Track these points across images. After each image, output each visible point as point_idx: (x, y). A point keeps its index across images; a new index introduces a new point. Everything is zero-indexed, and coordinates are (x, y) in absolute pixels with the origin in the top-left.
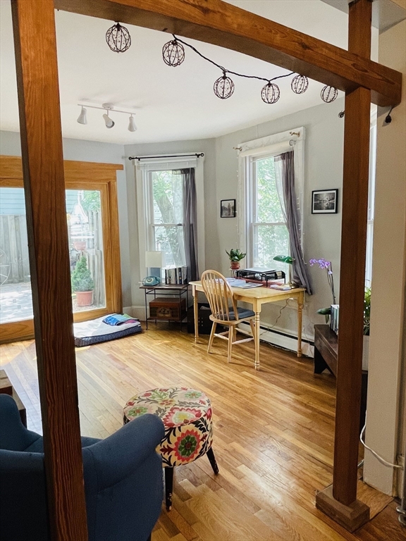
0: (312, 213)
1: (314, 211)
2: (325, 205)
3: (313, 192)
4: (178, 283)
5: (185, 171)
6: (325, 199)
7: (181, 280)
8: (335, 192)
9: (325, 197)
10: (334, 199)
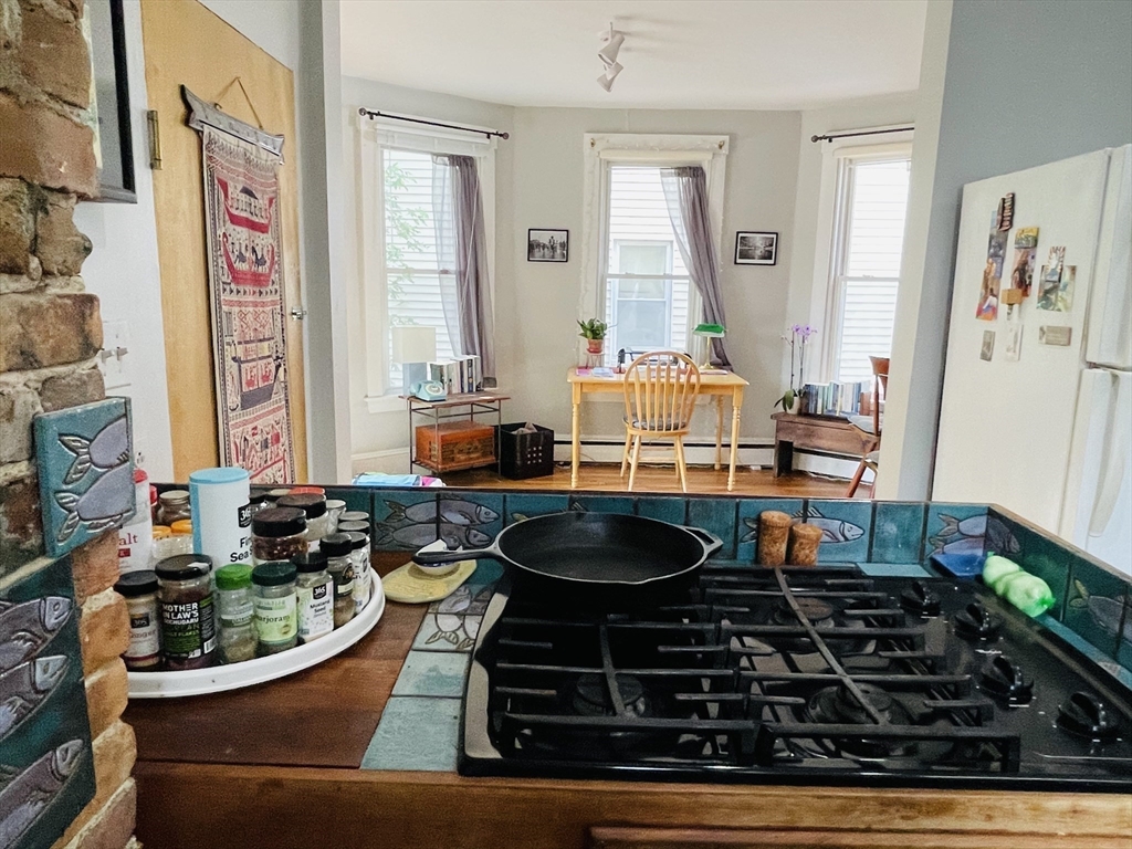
0: (736, 263)
1: (739, 261)
2: (758, 253)
3: (738, 233)
4: (466, 390)
5: (458, 161)
6: (758, 244)
7: (470, 385)
8: (775, 236)
9: (758, 242)
10: (771, 245)
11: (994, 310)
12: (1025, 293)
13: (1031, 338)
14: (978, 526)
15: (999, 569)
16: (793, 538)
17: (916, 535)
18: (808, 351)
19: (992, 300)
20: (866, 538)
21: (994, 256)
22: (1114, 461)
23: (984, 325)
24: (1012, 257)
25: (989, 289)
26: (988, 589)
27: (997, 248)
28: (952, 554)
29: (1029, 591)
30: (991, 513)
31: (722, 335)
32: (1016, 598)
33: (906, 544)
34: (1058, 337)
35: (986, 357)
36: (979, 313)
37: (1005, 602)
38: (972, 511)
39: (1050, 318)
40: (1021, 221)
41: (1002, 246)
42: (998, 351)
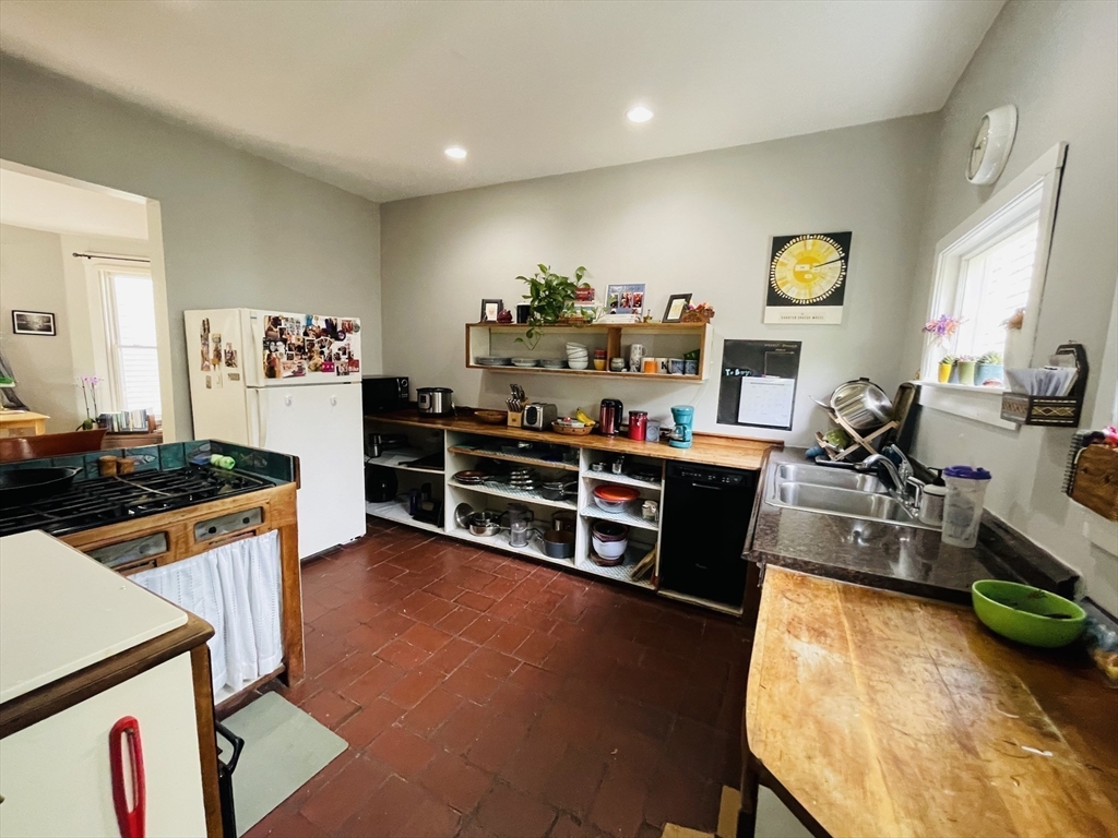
0: (15, 333)
1: (18, 332)
2: (37, 326)
3: (13, 311)
8: (50, 315)
9: (36, 320)
10: (49, 321)
11: (208, 367)
12: (220, 360)
13: (226, 377)
14: (208, 447)
15: (215, 458)
16: (119, 465)
17: (181, 455)
18: (98, 393)
19: (206, 363)
20: (157, 460)
21: (204, 344)
22: (262, 419)
23: (206, 373)
24: (212, 346)
25: (204, 358)
26: (213, 465)
27: (205, 339)
28: (199, 459)
29: (226, 461)
30: (211, 442)
31: (12, 385)
32: (222, 465)
33: (178, 459)
34: (235, 377)
35: (209, 387)
36: (202, 369)
37: (219, 467)
38: (204, 442)
39: (232, 370)
40: (214, 331)
41: (207, 339)
42: (213, 384)
